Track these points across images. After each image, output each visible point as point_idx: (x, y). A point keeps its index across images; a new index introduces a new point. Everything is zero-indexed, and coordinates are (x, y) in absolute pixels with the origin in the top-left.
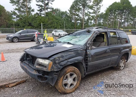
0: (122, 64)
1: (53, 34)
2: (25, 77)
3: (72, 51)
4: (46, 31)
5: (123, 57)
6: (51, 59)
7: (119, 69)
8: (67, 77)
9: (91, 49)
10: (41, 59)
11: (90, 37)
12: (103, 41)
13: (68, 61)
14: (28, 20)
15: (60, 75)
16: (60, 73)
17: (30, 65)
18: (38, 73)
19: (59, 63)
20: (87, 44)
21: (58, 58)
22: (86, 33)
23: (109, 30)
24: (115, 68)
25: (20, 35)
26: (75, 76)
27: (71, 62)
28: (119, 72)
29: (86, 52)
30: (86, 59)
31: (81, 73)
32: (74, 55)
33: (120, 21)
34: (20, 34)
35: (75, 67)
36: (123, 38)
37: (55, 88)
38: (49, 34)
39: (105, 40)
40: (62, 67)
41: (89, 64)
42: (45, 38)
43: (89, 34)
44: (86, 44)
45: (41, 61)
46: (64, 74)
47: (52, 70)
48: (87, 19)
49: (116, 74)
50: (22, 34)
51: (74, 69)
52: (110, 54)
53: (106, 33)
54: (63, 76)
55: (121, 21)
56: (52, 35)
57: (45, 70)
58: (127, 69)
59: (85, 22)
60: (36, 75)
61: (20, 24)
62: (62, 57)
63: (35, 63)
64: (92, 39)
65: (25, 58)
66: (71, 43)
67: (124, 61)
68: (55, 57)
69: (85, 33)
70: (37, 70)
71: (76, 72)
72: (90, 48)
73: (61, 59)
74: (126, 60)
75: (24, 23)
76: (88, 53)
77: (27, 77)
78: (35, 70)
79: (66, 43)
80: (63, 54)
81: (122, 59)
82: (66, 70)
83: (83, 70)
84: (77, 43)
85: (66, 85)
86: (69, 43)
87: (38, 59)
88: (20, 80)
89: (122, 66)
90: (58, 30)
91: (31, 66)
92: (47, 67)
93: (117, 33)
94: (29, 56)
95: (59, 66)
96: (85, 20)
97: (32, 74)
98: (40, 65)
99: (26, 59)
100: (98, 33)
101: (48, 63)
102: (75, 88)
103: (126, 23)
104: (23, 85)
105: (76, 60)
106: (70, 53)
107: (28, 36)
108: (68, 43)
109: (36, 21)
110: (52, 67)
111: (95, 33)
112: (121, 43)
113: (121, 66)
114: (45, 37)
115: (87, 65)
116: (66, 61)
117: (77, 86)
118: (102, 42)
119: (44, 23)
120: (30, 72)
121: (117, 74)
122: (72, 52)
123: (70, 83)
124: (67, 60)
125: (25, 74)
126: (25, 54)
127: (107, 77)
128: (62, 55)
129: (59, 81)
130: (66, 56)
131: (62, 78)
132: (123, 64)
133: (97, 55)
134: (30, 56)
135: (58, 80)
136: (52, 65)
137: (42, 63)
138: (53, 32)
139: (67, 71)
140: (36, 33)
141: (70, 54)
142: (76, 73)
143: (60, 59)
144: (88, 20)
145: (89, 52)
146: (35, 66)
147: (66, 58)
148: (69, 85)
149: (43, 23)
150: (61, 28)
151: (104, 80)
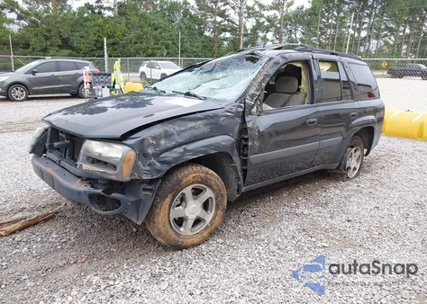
0: (353, 163)
1: (143, 73)
2: (52, 205)
3: (200, 119)
4: (117, 64)
5: (358, 140)
6: (129, 142)
7: (342, 175)
8: (183, 199)
9: (260, 113)
10: (98, 143)
11: (255, 75)
12: (299, 90)
13: (185, 149)
14: (57, 28)
15: (160, 193)
16: (160, 187)
17: (63, 163)
18: (89, 187)
19: (156, 155)
20: (248, 97)
21: (154, 138)
22: (245, 62)
23: (316, 55)
24: (331, 172)
25: (31, 76)
26: (208, 194)
27: (194, 151)
28: (343, 183)
29: (244, 122)
30: (242, 145)
31: (227, 186)
32: (206, 130)
33: (356, 35)
34: (34, 73)
35: (207, 169)
36: (359, 85)
37: (149, 234)
38: (131, 74)
39: (304, 86)
40: (166, 168)
41: (253, 158)
42: (117, 87)
43: (255, 67)
44: (242, 98)
45: (97, 148)
46: (173, 190)
47: (137, 177)
48: (254, 27)
49: (333, 191)
50: (38, 75)
51: (207, 173)
52: (318, 131)
53: (306, 63)
54: (170, 196)
55: (359, 33)
56: (141, 77)
57: (114, 178)
58: (368, 176)
59: (245, 35)
60: (85, 192)
61: (33, 41)
62: (167, 136)
63: (81, 157)
64: (263, 80)
65: (47, 144)
66: (195, 96)
67: (358, 153)
68: (144, 136)
69: (242, 61)
70: (88, 179)
71: (213, 183)
72: (254, 110)
73: (163, 142)
74: (365, 150)
75: (47, 38)
76: (249, 125)
77: (59, 204)
78: (79, 177)
79: (181, 93)
80: (170, 128)
81: (353, 147)
82: (179, 176)
83: (232, 177)
84: (216, 93)
85: (180, 222)
86: (191, 95)
87: (87, 141)
88: (36, 212)
89: (352, 167)
90: (159, 62)
91: (67, 166)
92: (118, 168)
93: (339, 64)
94: (60, 134)
95: (158, 164)
96: (246, 30)
97: (72, 191)
98: (96, 161)
99: (52, 147)
100: (282, 61)
101: (120, 156)
102: (209, 230)
103: (374, 42)
104: (46, 227)
105: (211, 145)
106: (193, 124)
107: (59, 80)
108: (188, 94)
109: (87, 32)
110: (135, 167)
111: (273, 61)
112: (353, 98)
113: (349, 168)
114: (114, 83)
115: (244, 162)
116: (180, 150)
117: (215, 224)
118: (293, 94)
119: (111, 40)
120: (66, 183)
121: (338, 192)
122: (199, 123)
123: (192, 218)
124: (184, 146)
125: (51, 196)
126: (46, 130)
127: (307, 199)
128: (166, 131)
129: (158, 211)
130: (179, 133)
131: (168, 200)
132: (357, 160)
133: (278, 133)
134: (64, 136)
135: (153, 206)
136: (136, 162)
137: (100, 155)
138: (143, 68)
139: (185, 180)
140: (87, 69)
141: (191, 128)
142: (210, 187)
143: (158, 144)
144: (255, 30)
145: (251, 121)
146: (81, 165)
147: (180, 141)
148: (190, 223)
149: (109, 37)
150: (171, 55)
151: (297, 206)
